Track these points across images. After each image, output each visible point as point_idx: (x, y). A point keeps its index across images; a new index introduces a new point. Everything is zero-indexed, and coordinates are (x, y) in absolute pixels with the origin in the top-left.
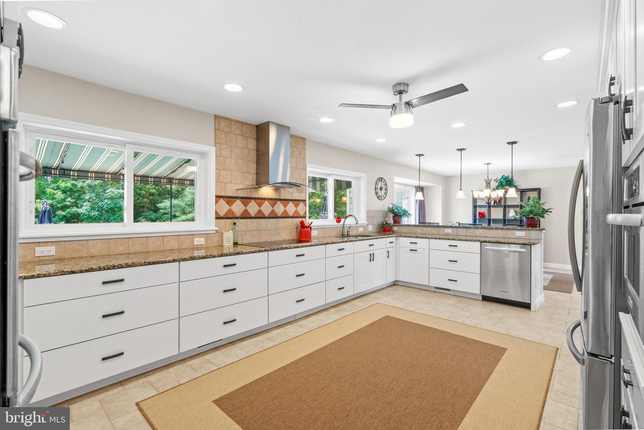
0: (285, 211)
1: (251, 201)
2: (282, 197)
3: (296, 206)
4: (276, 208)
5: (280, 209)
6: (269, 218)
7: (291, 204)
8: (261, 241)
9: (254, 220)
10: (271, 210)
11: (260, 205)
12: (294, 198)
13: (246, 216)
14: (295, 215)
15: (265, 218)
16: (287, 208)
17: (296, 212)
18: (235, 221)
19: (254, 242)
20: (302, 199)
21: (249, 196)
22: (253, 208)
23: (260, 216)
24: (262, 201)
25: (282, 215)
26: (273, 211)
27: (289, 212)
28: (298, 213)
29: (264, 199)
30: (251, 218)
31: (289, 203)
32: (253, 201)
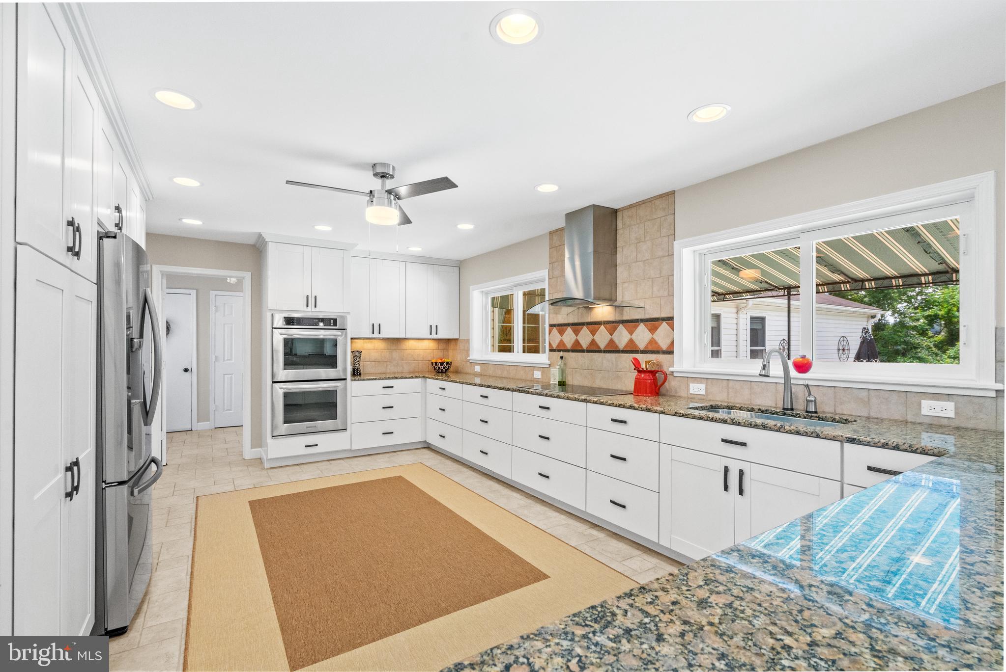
0: (631, 341)
1: (582, 329)
2: (625, 318)
3: (653, 330)
4: (616, 337)
5: (622, 337)
6: (605, 352)
7: (642, 327)
8: (595, 386)
9: (585, 354)
10: (609, 339)
11: (593, 333)
12: (647, 317)
13: (577, 348)
14: (650, 348)
15: (599, 351)
16: (634, 337)
17: (652, 341)
18: (565, 354)
19: (585, 385)
20: (663, 315)
21: (580, 321)
22: (585, 337)
23: (593, 349)
24: (596, 326)
25: (625, 347)
26: (612, 342)
27: (637, 343)
28: (656, 343)
29: (599, 323)
30: (583, 351)
31: (638, 326)
32: (585, 328)
